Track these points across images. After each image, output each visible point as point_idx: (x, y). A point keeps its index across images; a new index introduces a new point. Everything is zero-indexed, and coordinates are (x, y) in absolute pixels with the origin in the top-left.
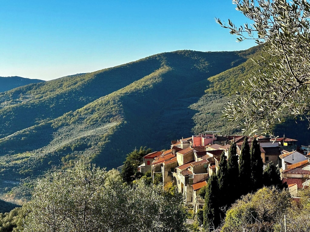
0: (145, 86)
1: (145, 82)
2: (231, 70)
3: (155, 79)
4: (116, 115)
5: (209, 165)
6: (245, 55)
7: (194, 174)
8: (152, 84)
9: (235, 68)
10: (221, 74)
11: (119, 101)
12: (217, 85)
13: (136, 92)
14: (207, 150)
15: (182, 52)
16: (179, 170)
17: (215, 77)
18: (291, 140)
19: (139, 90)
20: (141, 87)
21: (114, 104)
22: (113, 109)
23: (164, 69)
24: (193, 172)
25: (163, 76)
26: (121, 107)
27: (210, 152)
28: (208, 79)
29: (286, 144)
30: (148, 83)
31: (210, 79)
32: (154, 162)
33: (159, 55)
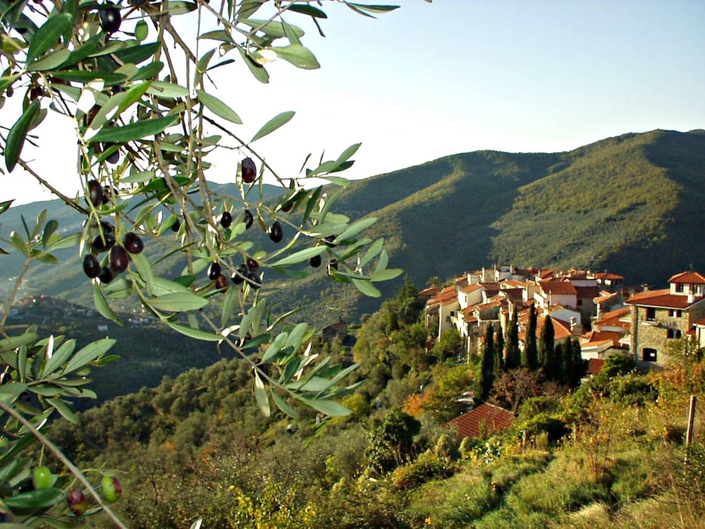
0: (432, 198)
1: (432, 192)
2: (550, 177)
3: (446, 188)
4: (392, 236)
5: (501, 309)
6: (570, 158)
7: (479, 320)
8: (441, 195)
9: (555, 175)
10: (536, 182)
11: (396, 217)
12: (530, 198)
13: (420, 206)
14: (502, 288)
15: (482, 152)
16: (460, 315)
17: (527, 186)
18: (617, 277)
19: (424, 203)
20: (426, 199)
21: (390, 221)
22: (389, 228)
23: (457, 174)
24: (478, 317)
25: (457, 184)
26: (399, 226)
27: (504, 291)
28: (519, 189)
29: (608, 282)
30: (436, 193)
31: (522, 189)
32: (429, 302)
33: (453, 157)
